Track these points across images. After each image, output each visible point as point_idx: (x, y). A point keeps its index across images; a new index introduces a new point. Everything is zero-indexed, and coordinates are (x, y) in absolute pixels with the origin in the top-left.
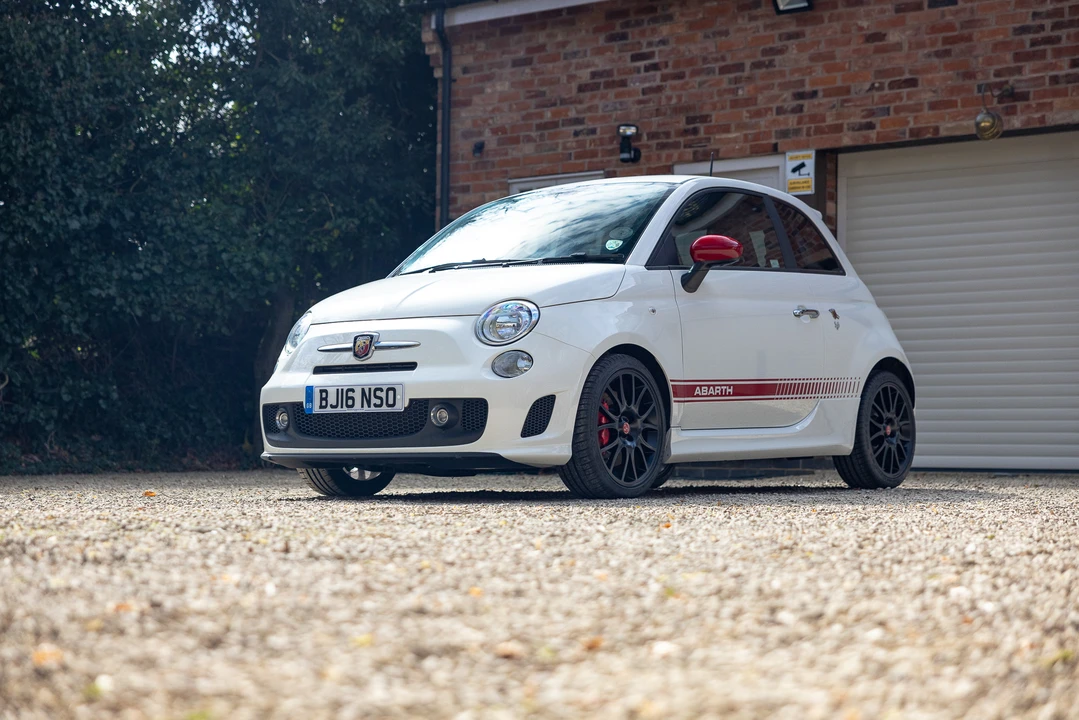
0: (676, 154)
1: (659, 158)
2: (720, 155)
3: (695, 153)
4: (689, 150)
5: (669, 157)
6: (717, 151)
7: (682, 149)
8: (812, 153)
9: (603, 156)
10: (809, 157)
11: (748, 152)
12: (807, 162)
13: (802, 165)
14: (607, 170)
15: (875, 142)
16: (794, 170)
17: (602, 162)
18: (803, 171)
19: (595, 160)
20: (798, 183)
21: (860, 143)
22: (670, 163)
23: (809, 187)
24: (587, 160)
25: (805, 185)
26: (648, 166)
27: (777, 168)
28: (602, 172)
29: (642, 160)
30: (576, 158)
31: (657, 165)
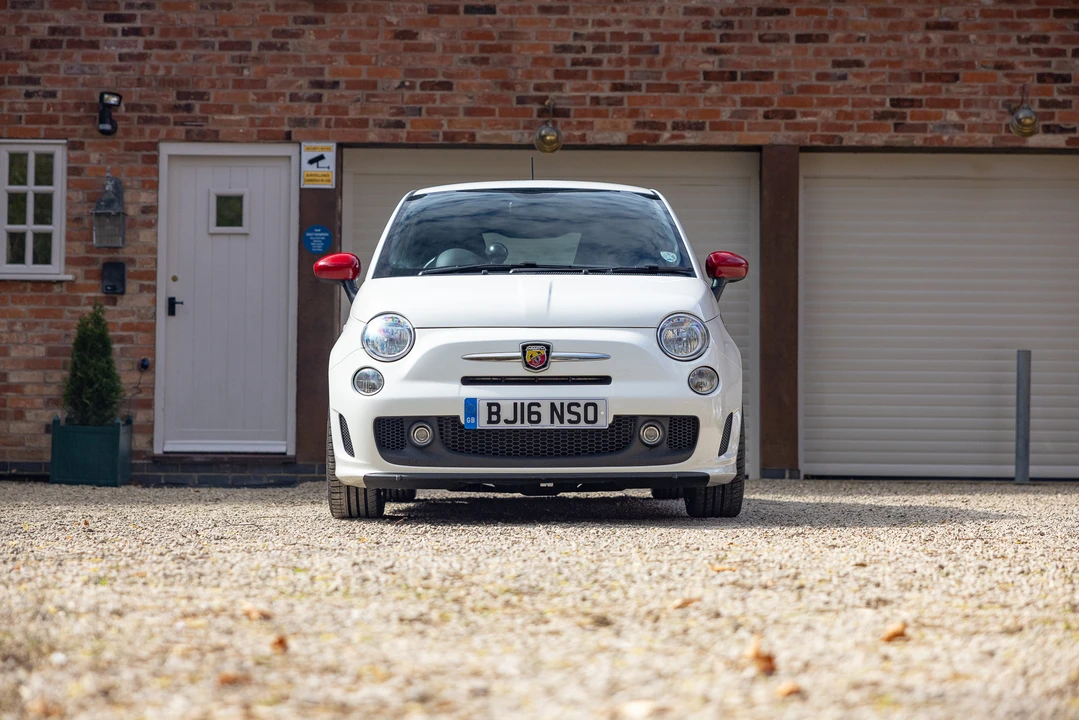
0: (163, 130)
1: (141, 133)
2: (220, 137)
3: (188, 132)
4: (181, 128)
5: (154, 133)
6: (217, 133)
7: (171, 126)
8: (333, 146)
9: (65, 124)
10: (329, 149)
11: (255, 137)
12: (326, 154)
13: (321, 157)
14: (70, 139)
15: (404, 141)
16: (311, 162)
17: (63, 130)
18: (321, 163)
19: (55, 127)
20: (316, 175)
21: (387, 141)
22: (154, 140)
23: (329, 181)
24: (44, 126)
25: (324, 178)
26: (126, 140)
27: (290, 157)
28: (65, 141)
29: (119, 133)
30: (27, 123)
31: (138, 140)
